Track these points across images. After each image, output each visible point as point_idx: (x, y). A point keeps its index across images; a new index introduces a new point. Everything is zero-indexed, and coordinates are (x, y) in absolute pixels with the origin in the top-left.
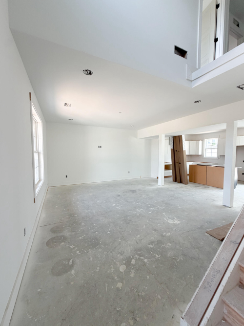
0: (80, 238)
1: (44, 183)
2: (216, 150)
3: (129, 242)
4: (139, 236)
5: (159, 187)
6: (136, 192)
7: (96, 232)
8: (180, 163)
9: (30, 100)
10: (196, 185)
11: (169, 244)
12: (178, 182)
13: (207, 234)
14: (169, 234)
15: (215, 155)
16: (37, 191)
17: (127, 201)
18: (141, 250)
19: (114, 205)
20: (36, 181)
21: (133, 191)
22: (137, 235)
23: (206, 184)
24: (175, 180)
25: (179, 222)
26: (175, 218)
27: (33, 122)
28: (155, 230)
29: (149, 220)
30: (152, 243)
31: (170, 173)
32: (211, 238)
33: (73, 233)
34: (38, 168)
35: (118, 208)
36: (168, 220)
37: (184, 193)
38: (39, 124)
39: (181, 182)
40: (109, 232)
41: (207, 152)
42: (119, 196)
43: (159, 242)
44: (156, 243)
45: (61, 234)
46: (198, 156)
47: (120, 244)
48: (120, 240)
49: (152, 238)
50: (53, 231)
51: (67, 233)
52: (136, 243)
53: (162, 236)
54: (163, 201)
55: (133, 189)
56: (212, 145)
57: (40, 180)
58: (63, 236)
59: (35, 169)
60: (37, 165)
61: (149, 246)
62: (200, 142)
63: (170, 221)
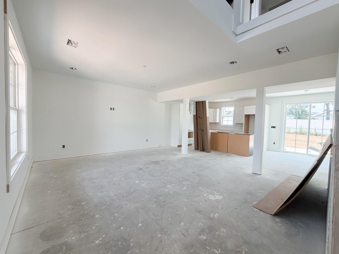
0: (97, 242)
1: (27, 157)
2: (232, 119)
3: (173, 236)
4: (182, 224)
5: (183, 156)
6: (159, 163)
7: (120, 227)
8: (203, 130)
9: (5, 12)
10: (218, 153)
11: (222, 229)
12: (201, 151)
13: (256, 209)
14: (217, 214)
15: (231, 123)
16: (13, 171)
17: (153, 176)
18: (193, 246)
19: (137, 182)
20: (13, 154)
21: (156, 163)
22: (180, 223)
23: (228, 151)
24: (197, 148)
25: (221, 197)
26: (215, 193)
27: (10, 61)
28: (199, 212)
29: (187, 199)
30: (202, 231)
31: (192, 140)
32: (262, 213)
33: (83, 235)
34: (15, 134)
35: (143, 185)
36: (208, 195)
37: (210, 162)
38: (20, 67)
39: (203, 150)
40: (140, 225)
41: (224, 120)
42: (140, 169)
43: (211, 229)
44: (208, 231)
45: (61, 241)
46: (216, 123)
47: (161, 242)
48: (160, 236)
49: (200, 224)
50: (45, 236)
51: (71, 237)
52: (183, 236)
53: (211, 219)
54: (194, 173)
55: (156, 160)
56: (229, 114)
57: (19, 153)
58: (65, 244)
59: (11, 136)
60: (15, 129)
61: (200, 237)
62: (218, 110)
63: (212, 197)
